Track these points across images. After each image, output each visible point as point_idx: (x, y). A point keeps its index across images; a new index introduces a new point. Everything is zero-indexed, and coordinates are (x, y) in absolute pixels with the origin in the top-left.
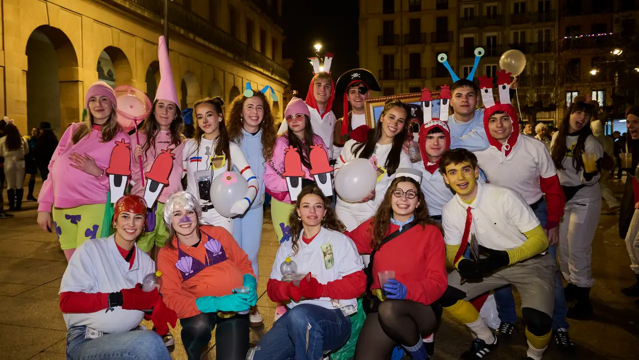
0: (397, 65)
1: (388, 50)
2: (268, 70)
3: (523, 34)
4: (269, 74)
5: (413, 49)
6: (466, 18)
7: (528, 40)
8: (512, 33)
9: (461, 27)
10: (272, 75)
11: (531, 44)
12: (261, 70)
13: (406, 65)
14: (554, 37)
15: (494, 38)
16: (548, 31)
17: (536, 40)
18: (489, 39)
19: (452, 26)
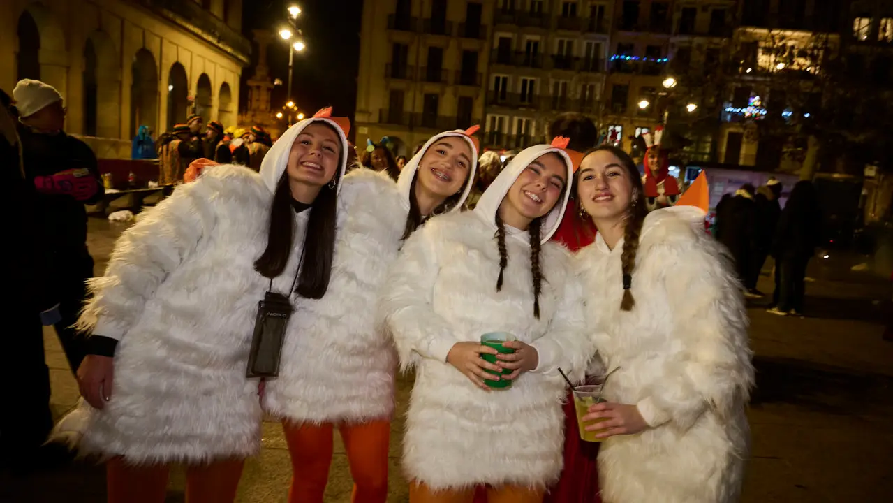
0: (411, 60)
1: (401, 37)
2: (213, 34)
3: (570, 44)
4: (215, 41)
5: (435, 41)
6: (504, 10)
7: (575, 53)
8: (557, 40)
9: (497, 21)
10: (219, 42)
11: (577, 59)
12: (199, 32)
13: (423, 60)
14: (604, 53)
15: (536, 44)
16: (598, 46)
17: (583, 54)
18: (529, 43)
19: (487, 17)
